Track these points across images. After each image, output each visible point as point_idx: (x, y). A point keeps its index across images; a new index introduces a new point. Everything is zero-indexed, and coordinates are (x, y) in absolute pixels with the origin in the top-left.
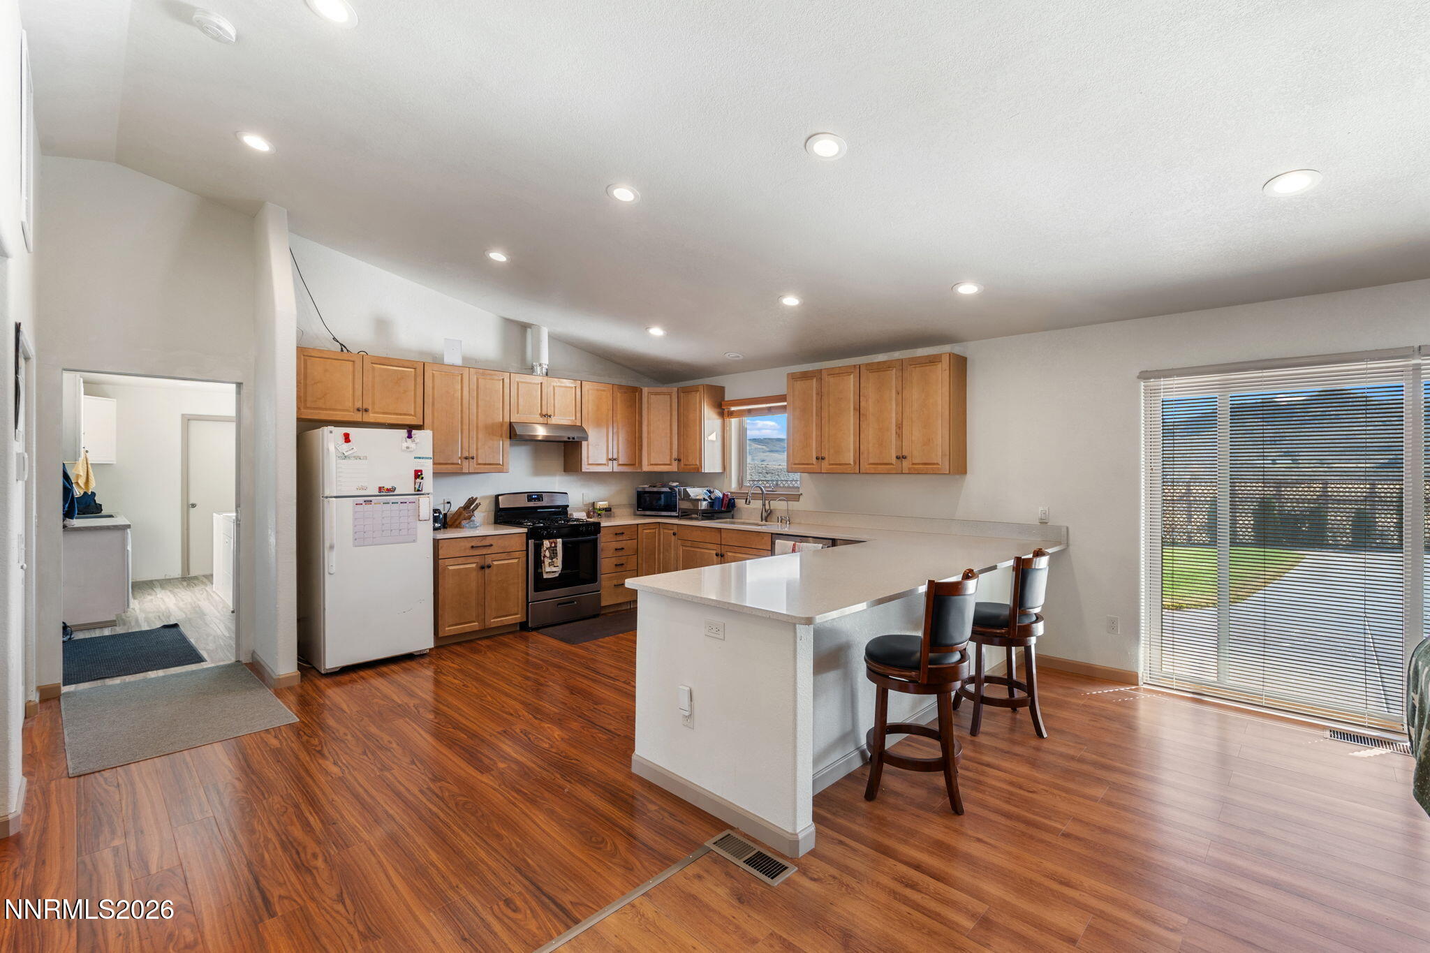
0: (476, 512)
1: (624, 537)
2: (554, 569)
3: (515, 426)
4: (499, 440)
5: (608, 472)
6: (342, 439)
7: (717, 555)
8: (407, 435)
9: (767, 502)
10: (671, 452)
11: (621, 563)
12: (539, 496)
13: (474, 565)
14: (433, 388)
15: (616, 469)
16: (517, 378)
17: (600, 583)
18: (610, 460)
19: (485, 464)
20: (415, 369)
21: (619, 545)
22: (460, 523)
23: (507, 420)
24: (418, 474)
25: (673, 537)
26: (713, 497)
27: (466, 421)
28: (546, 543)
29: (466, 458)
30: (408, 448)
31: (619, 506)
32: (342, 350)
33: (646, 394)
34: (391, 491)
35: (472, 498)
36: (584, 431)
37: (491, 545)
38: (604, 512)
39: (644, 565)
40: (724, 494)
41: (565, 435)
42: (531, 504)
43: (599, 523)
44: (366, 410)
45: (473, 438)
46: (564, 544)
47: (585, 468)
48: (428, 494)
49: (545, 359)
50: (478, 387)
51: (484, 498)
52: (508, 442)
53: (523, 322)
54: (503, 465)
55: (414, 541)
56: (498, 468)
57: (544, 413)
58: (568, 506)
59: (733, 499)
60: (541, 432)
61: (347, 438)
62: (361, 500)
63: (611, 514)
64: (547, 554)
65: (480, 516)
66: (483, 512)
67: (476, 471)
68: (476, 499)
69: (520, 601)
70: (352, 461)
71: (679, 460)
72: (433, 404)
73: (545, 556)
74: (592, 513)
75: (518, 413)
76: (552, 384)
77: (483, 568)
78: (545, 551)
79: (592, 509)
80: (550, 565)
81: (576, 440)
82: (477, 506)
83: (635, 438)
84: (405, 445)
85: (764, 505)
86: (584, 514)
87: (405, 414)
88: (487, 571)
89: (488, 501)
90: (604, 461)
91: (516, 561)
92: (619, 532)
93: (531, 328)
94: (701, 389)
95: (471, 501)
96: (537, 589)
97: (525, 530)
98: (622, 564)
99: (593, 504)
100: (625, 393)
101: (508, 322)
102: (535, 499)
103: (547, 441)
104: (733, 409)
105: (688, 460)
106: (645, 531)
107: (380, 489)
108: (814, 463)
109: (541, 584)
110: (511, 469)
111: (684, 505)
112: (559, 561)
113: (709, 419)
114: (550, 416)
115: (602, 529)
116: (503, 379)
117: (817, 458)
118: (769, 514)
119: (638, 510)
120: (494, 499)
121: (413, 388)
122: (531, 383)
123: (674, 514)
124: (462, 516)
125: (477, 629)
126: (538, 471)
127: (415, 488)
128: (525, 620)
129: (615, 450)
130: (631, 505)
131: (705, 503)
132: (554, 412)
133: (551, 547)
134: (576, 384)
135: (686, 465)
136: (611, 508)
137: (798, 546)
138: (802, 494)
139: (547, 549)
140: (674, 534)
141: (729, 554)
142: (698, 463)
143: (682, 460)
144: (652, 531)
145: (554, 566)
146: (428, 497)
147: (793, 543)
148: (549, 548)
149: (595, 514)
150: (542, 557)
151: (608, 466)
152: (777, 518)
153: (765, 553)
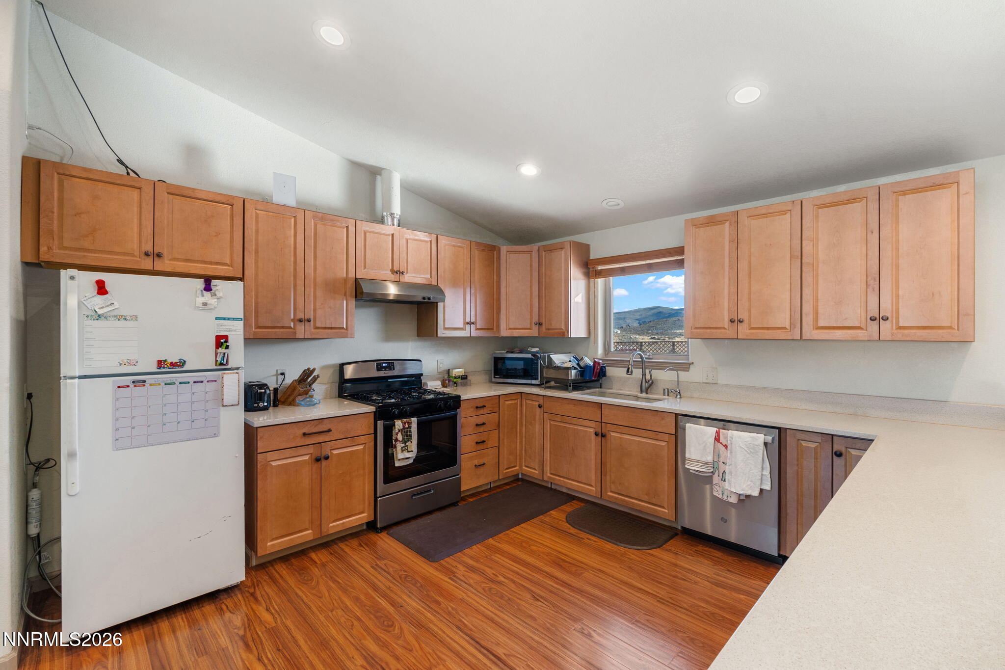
0: (313, 386)
1: (485, 411)
2: (408, 455)
3: (362, 284)
4: (343, 300)
5: (466, 337)
6: (94, 289)
7: (596, 434)
8: (203, 286)
9: (647, 371)
10: (531, 315)
11: (482, 440)
12: (390, 364)
13: (307, 458)
14: (257, 231)
15: (474, 334)
16: (364, 226)
17: (460, 465)
18: (468, 323)
19: (325, 328)
20: (232, 205)
21: (480, 420)
22: (294, 400)
23: (352, 275)
24: (221, 341)
25: (538, 410)
26: (582, 364)
27: (300, 274)
28: (399, 424)
29: (300, 321)
30: (205, 304)
31: (474, 373)
32: (128, 174)
33: (505, 253)
34: (178, 366)
35: (309, 369)
36: (442, 292)
37: (329, 431)
38: (459, 380)
39: (506, 441)
40: (595, 362)
41: (419, 296)
42: (382, 374)
43: (459, 397)
44: (159, 256)
45: (309, 295)
46: (419, 424)
47: (441, 333)
48: (238, 369)
49: (397, 209)
50: (315, 234)
51: (325, 368)
52: (353, 302)
53: (372, 166)
54: (347, 329)
55: (215, 435)
56: (342, 332)
57: (395, 269)
58: (422, 375)
59: (605, 367)
60: (392, 290)
61: (101, 288)
62: (127, 380)
63: (467, 382)
64: (400, 437)
65: (319, 389)
66: (325, 384)
67: (313, 337)
68: (314, 370)
69: (367, 497)
70: (112, 323)
71: (540, 324)
72: (257, 252)
73: (397, 440)
74: (447, 382)
75: (365, 267)
76: (406, 236)
77: (318, 460)
78: (397, 434)
79: (448, 378)
80: (402, 451)
81: (432, 300)
82: (315, 379)
83: (493, 299)
84: (200, 300)
85: (644, 375)
86: (439, 383)
87: (217, 263)
88: (324, 463)
89: (331, 371)
90: (462, 326)
91: (361, 447)
92: (480, 405)
93: (380, 175)
94: (567, 246)
95: (308, 373)
96: (387, 480)
97: (372, 409)
98: (484, 442)
99: (448, 371)
100: (483, 250)
101: (356, 166)
102: (385, 368)
103: (398, 301)
104: (600, 268)
105: (551, 324)
106: (507, 403)
107: (160, 364)
108: (726, 326)
109: (392, 474)
110: (357, 334)
111: (548, 373)
112: (413, 445)
113: (575, 279)
114: (402, 273)
115: (461, 402)
116: (347, 227)
117: (732, 321)
118: (650, 385)
119: (494, 377)
120: (338, 368)
121: (228, 229)
122: (380, 234)
123: (534, 382)
124: (296, 393)
125: (312, 538)
126: (389, 336)
127: (216, 361)
128: (372, 518)
129: (473, 313)
130: (487, 372)
131: (573, 372)
132: (407, 269)
133: (404, 428)
134: (431, 238)
135: (549, 329)
136: (467, 376)
137: (724, 434)
138: (693, 363)
139: (399, 431)
140: (540, 406)
141: (613, 434)
142: (563, 327)
143: (544, 325)
144: (516, 402)
145: (408, 452)
146: (237, 373)
147: (715, 429)
148: (402, 429)
149: (451, 383)
150: (393, 441)
151: (465, 330)
152: (664, 390)
153: (666, 437)
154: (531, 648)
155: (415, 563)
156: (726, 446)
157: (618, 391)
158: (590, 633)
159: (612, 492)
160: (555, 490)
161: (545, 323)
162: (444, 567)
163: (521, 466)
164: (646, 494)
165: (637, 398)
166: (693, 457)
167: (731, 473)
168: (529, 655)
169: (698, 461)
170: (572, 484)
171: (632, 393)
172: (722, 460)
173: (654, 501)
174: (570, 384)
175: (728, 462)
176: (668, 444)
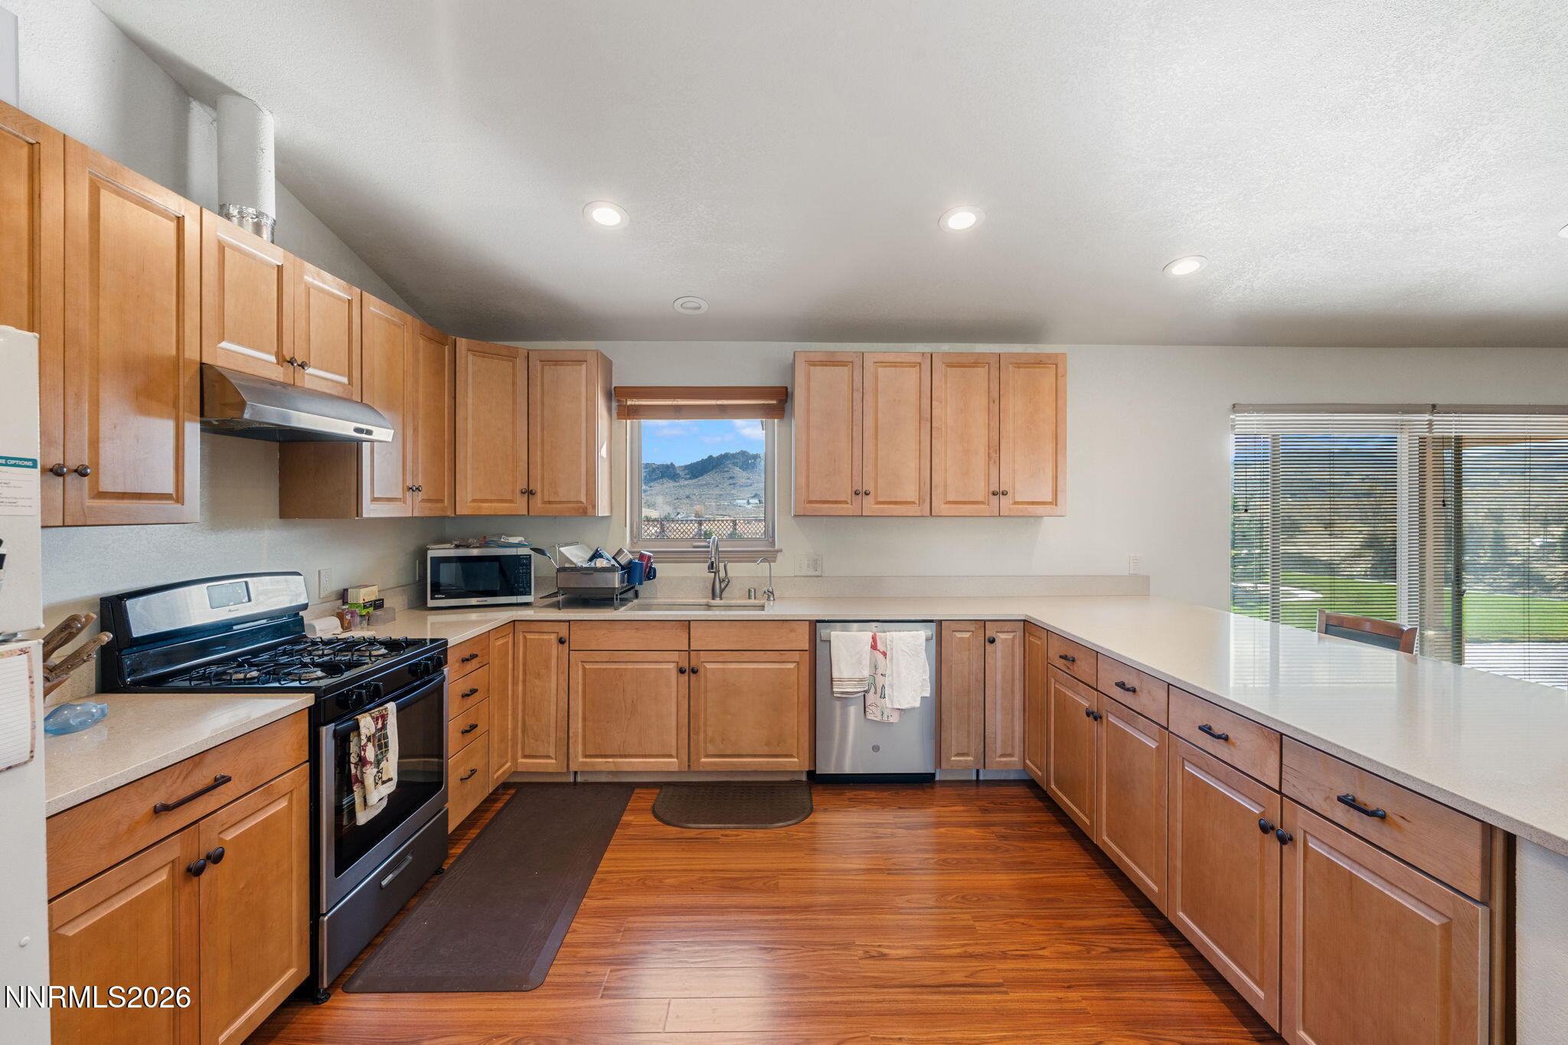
1: (475, 663)
2: (382, 791)
4: (166, 419)
7: (681, 671)
10: (512, 477)
11: (470, 724)
13: (164, 878)
15: (417, 510)
16: (220, 229)
17: (447, 785)
18: (409, 489)
19: (118, 496)
21: (467, 685)
23: (191, 354)
25: (556, 648)
27: (52, 330)
28: (366, 723)
29: (57, 471)
31: (385, 592)
33: (463, 351)
37: (221, 781)
38: (372, 611)
39: (496, 717)
40: (642, 556)
42: (224, 613)
45: (79, 398)
46: (400, 715)
47: (369, 509)
49: (270, 206)
50: (95, 218)
54: (179, 499)
56: (167, 508)
57: (287, 354)
58: (305, 606)
64: (371, 753)
67: (87, 519)
71: (530, 492)
73: (362, 762)
74: (348, 616)
75: (224, 338)
76: (307, 279)
77: (192, 873)
78: (365, 747)
79: (347, 609)
80: (376, 785)
81: (373, 436)
83: (445, 444)
85: (716, 571)
86: (335, 621)
88: (209, 875)
90: (400, 494)
91: (283, 803)
92: (468, 655)
94: (592, 359)
96: (343, 864)
98: (473, 726)
99: (344, 593)
100: (431, 340)
104: (632, 402)
105: (555, 494)
106: (497, 643)
108: (848, 500)
109: (349, 844)
112: (392, 764)
113: (602, 417)
114: (302, 366)
115: (447, 652)
116: (180, 220)
117: (855, 493)
118: (727, 586)
119: (433, 598)
122: (254, 258)
123: (521, 599)
128: (306, 974)
129: (417, 468)
130: (403, 588)
132: (309, 357)
133: (376, 730)
134: (351, 295)
135: (550, 502)
136: (383, 600)
137: (881, 638)
138: (781, 551)
139: (369, 740)
140: (561, 641)
141: (708, 666)
142: (584, 500)
143: (539, 494)
144: (505, 640)
145: (384, 783)
146: (24, 651)
147: (870, 634)
148: (374, 735)
149: (358, 619)
150: (352, 766)
151: (404, 502)
152: (749, 591)
153: (796, 656)
154: (848, 1015)
155: (498, 1010)
156: (884, 654)
157: (674, 600)
158: (879, 952)
159: (707, 756)
160: (585, 784)
161: (543, 491)
162: (558, 985)
163: (514, 759)
164: (766, 745)
165: (709, 607)
166: (846, 675)
167: (891, 686)
168: (859, 1026)
169: (850, 680)
170: (631, 762)
171: (698, 601)
172: (880, 671)
173: (778, 751)
174: (617, 595)
175: (888, 673)
176: (798, 664)
